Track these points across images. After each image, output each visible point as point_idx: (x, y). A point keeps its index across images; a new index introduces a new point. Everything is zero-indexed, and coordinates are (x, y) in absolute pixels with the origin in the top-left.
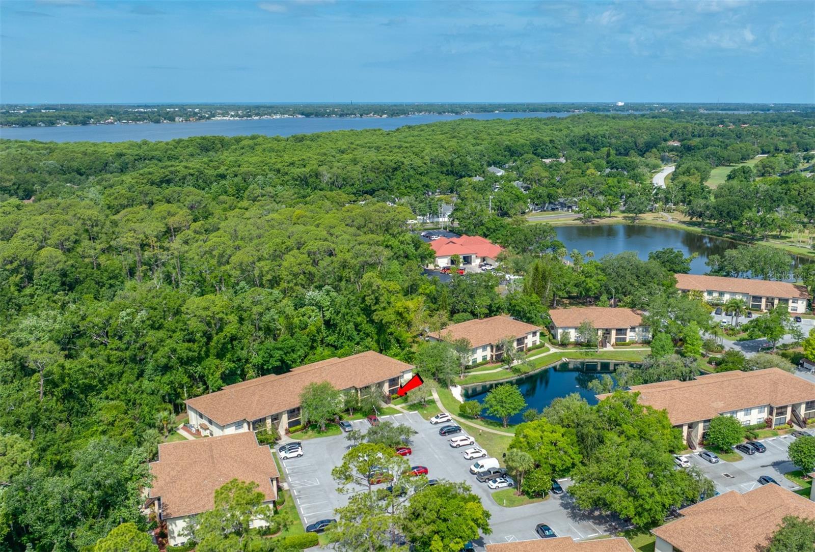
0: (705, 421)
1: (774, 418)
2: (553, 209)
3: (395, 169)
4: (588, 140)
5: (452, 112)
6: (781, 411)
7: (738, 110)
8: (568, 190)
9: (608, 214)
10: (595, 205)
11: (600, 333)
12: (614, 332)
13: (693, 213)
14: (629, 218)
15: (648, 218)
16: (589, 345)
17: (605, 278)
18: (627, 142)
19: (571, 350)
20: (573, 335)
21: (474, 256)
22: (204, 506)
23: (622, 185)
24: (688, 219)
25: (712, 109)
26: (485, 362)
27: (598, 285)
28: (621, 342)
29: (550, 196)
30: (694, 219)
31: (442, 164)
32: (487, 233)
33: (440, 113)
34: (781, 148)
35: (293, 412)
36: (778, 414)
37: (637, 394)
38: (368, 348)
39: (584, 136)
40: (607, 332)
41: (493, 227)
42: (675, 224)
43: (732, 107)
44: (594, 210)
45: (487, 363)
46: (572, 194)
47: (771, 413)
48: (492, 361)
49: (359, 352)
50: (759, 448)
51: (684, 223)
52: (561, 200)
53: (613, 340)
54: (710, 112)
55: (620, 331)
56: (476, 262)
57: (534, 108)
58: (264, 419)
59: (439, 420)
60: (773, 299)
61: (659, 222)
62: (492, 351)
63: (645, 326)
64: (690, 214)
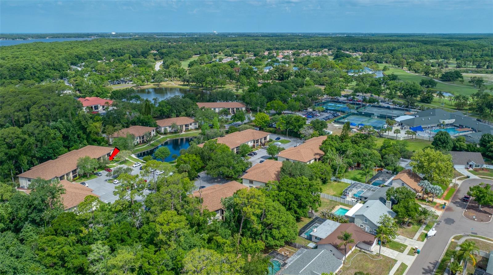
0: (237, 148)
1: (256, 144)
2: (118, 84)
3: (25, 69)
4: (113, 51)
5: (21, 38)
6: (257, 141)
7: (172, 36)
8: (125, 74)
9: (146, 84)
10: (141, 80)
11: (179, 127)
12: (184, 126)
13: (184, 80)
14: (156, 85)
15: (164, 84)
16: (176, 132)
17: (170, 107)
18: (133, 52)
19: (169, 135)
20: (169, 130)
21: (99, 105)
22: (72, 204)
23: (147, 70)
24: (182, 83)
25: (160, 36)
26: (138, 144)
27: (168, 110)
28: (187, 130)
29: (117, 77)
30: (185, 83)
31: (49, 65)
32: (98, 95)
33: (13, 39)
34: (202, 52)
35: (74, 171)
36: (257, 143)
37: (217, 140)
38: (85, 145)
39: (111, 49)
40: (181, 126)
41: (101, 92)
42: (177, 86)
43: (169, 34)
44: (140, 82)
45: (139, 144)
46: (128, 75)
47: (254, 143)
48: (140, 143)
49: (82, 147)
50: (255, 154)
51: (181, 85)
52: (122, 79)
53: (184, 130)
54: (159, 37)
55: (186, 126)
56: (100, 108)
57: (69, 36)
58: (64, 176)
59: (137, 165)
60: (233, 109)
61: (170, 86)
62: (140, 139)
63: (195, 122)
64: (183, 81)
